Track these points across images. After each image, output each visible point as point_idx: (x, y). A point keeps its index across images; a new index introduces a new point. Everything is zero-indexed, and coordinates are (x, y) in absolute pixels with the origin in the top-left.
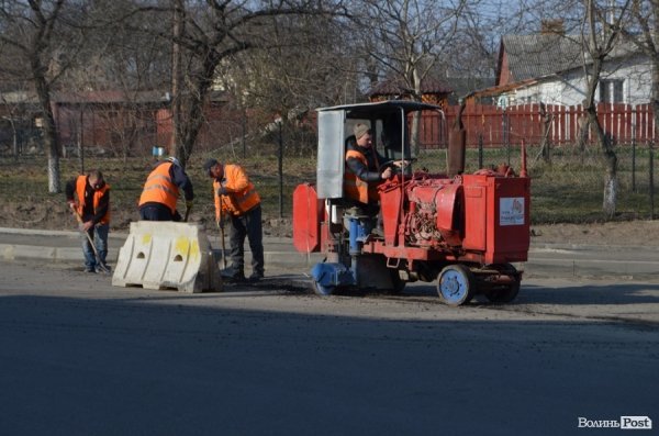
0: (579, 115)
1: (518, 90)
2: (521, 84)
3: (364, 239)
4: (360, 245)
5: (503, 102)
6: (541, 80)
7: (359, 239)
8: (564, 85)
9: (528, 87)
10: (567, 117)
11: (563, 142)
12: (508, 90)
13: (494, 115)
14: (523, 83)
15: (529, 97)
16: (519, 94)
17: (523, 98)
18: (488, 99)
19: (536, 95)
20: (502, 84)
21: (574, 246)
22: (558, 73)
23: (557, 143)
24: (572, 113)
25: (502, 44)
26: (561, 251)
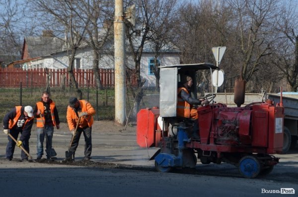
0: (61, 73)
1: (33, 61)
2: (33, 58)
3: (189, 140)
4: (185, 143)
5: (26, 67)
6: (44, 57)
7: (185, 140)
8: (55, 60)
9: (37, 60)
10: (56, 74)
11: (54, 85)
12: (28, 61)
13: (22, 73)
14: (35, 58)
15: (38, 65)
16: (33, 63)
17: (35, 65)
18: (18, 66)
19: (41, 64)
20: (25, 58)
21: (65, 133)
22: (51, 55)
23: (51, 86)
24: (58, 73)
25: (25, 40)
26: (59, 135)
